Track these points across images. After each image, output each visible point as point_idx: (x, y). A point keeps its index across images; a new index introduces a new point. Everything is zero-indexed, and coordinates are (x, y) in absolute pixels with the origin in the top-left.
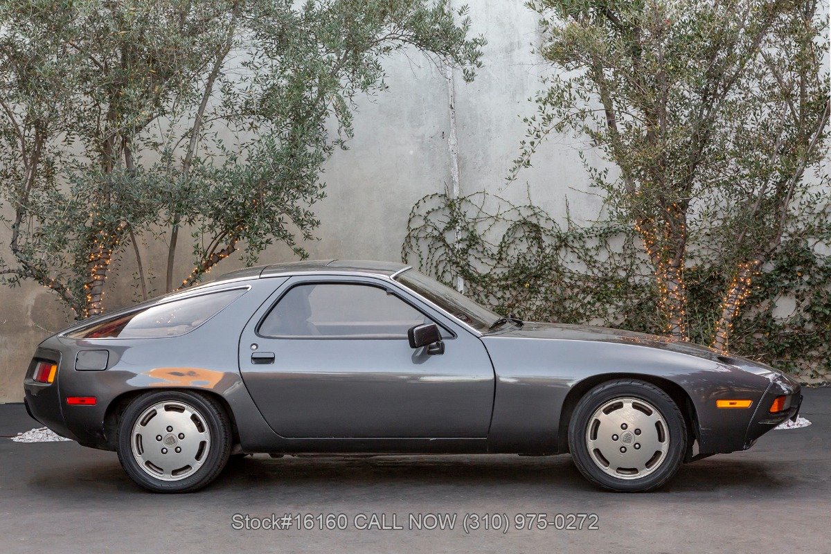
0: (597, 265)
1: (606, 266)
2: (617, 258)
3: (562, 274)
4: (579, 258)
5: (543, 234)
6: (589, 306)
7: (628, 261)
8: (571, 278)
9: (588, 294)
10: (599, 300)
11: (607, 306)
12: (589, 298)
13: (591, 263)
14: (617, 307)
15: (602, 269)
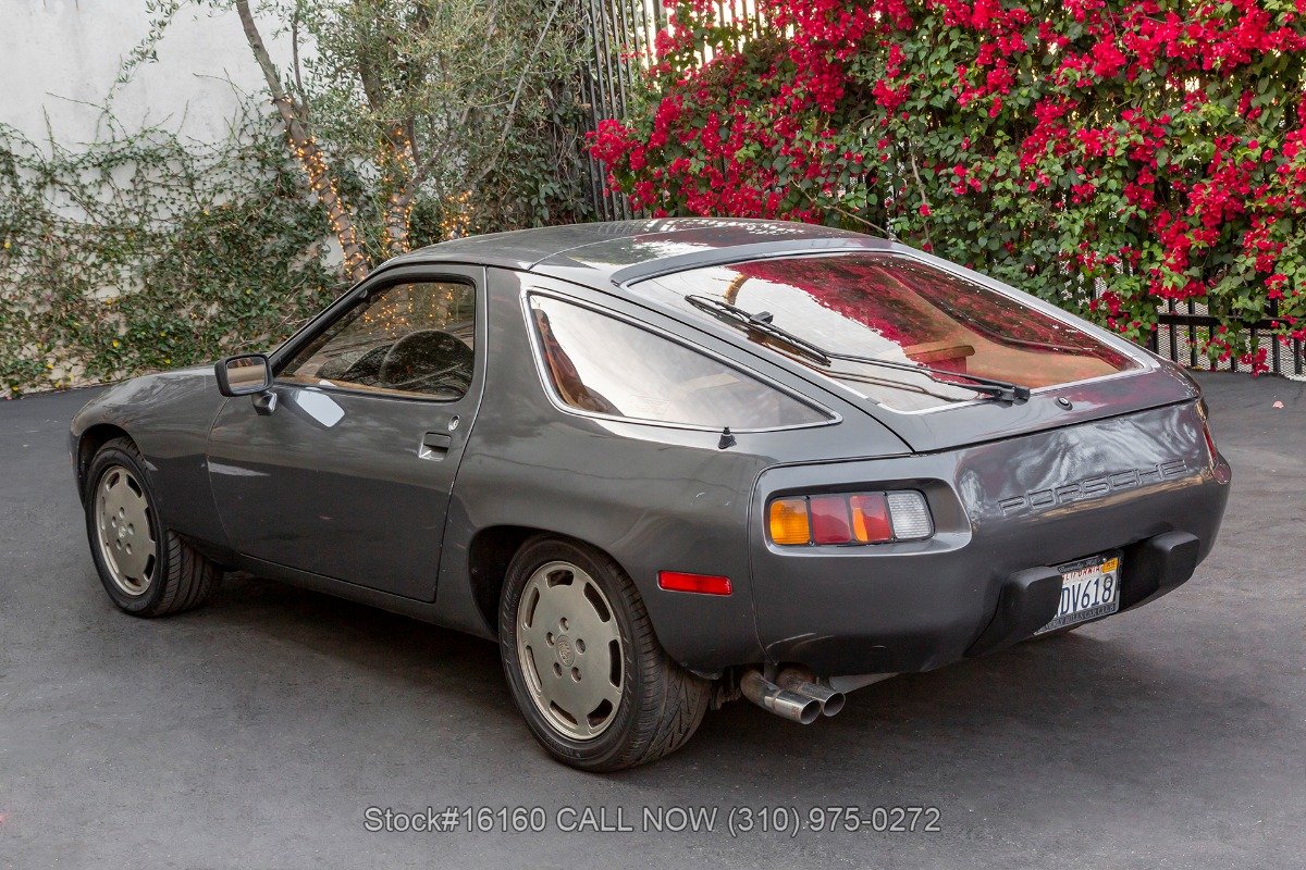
0: (99, 208)
1: (113, 209)
2: (125, 197)
3: (52, 224)
4: (73, 199)
5: (17, 166)
6: (93, 270)
7: (141, 201)
8: (65, 230)
9: (91, 252)
10: (106, 260)
11: (119, 267)
12: (92, 258)
13: (90, 206)
14: (132, 268)
15: (107, 215)
